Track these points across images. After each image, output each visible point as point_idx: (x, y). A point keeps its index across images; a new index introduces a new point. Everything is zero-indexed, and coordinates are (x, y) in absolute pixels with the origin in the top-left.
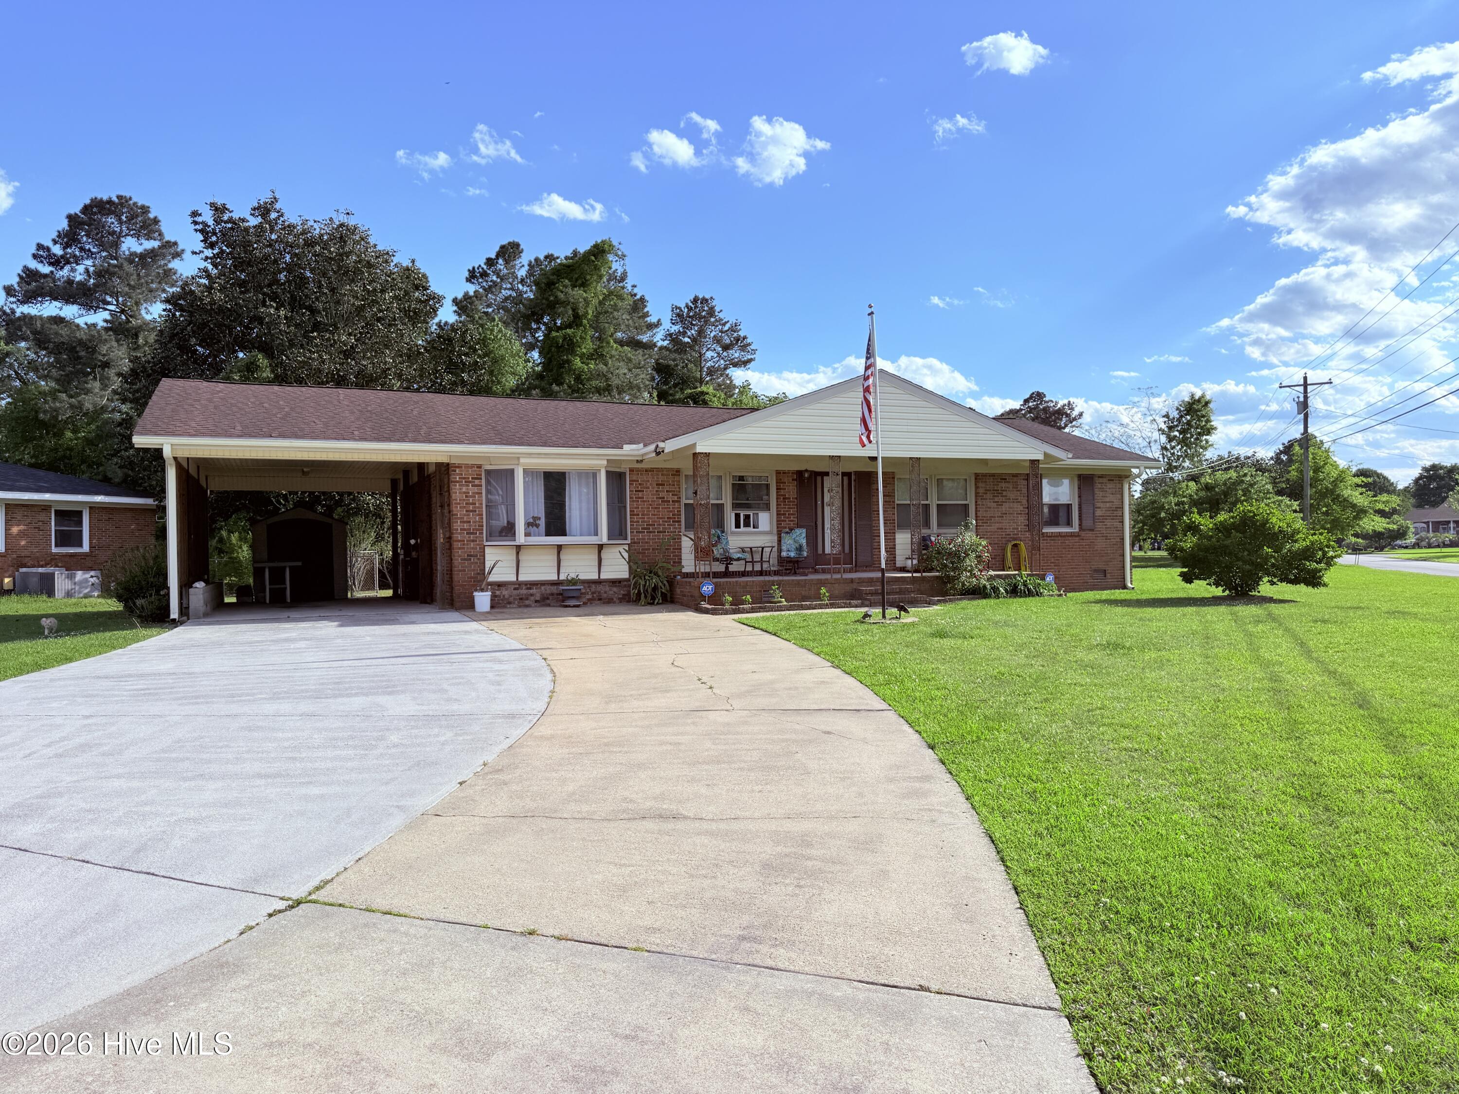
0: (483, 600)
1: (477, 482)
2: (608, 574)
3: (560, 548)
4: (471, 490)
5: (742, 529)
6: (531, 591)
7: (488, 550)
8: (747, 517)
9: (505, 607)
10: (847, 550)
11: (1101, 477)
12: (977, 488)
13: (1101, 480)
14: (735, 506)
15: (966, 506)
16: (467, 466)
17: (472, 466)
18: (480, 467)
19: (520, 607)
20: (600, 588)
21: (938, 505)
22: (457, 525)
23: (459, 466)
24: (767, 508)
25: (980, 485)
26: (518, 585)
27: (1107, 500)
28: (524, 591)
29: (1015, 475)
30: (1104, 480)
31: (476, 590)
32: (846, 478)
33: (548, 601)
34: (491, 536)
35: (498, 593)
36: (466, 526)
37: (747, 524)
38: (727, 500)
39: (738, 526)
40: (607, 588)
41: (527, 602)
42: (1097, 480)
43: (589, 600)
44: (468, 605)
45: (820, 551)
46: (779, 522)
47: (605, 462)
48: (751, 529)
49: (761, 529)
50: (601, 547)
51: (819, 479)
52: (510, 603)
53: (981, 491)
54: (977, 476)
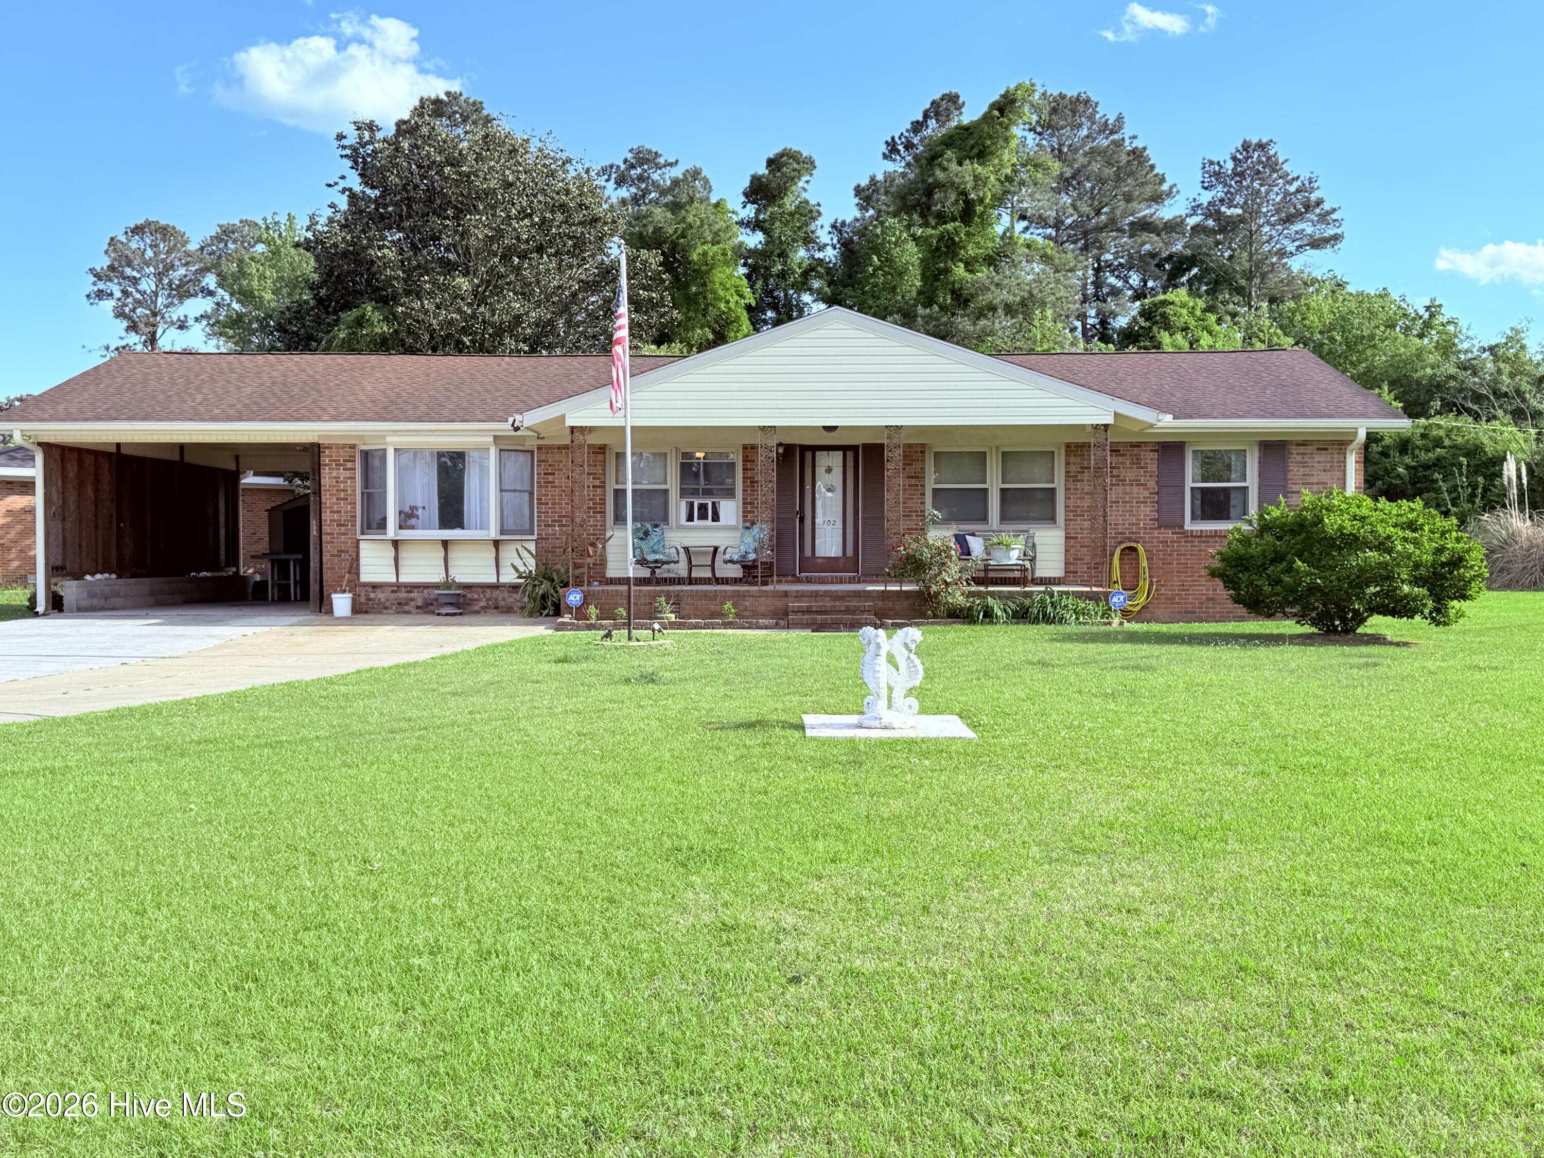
0: (341, 603)
1: (349, 465)
2: (509, 577)
3: (445, 544)
4: (343, 474)
5: (696, 522)
6: (412, 595)
7: (363, 545)
8: (703, 508)
9: (380, 613)
10: (850, 553)
11: (1304, 444)
12: (1067, 464)
13: (1301, 449)
14: (683, 493)
15: (1053, 490)
16: (338, 446)
17: (344, 446)
18: (353, 447)
19: (398, 613)
20: (496, 593)
21: (1002, 490)
22: (326, 516)
23: (329, 447)
24: (730, 493)
25: (1072, 459)
26: (397, 587)
27: (1315, 480)
28: (403, 595)
29: (1137, 445)
30: (1309, 449)
31: (336, 592)
32: (850, 455)
33: (432, 608)
34: (369, 528)
35: (372, 596)
36: (336, 516)
37: (703, 516)
38: (673, 484)
39: (690, 518)
40: (506, 595)
41: (406, 608)
42: (1294, 450)
43: (483, 608)
44: (323, 606)
45: (808, 553)
46: (745, 513)
47: (492, 439)
48: (709, 522)
49: (723, 521)
50: (496, 543)
51: (809, 455)
52: (386, 608)
53: (1074, 469)
54: (1068, 446)
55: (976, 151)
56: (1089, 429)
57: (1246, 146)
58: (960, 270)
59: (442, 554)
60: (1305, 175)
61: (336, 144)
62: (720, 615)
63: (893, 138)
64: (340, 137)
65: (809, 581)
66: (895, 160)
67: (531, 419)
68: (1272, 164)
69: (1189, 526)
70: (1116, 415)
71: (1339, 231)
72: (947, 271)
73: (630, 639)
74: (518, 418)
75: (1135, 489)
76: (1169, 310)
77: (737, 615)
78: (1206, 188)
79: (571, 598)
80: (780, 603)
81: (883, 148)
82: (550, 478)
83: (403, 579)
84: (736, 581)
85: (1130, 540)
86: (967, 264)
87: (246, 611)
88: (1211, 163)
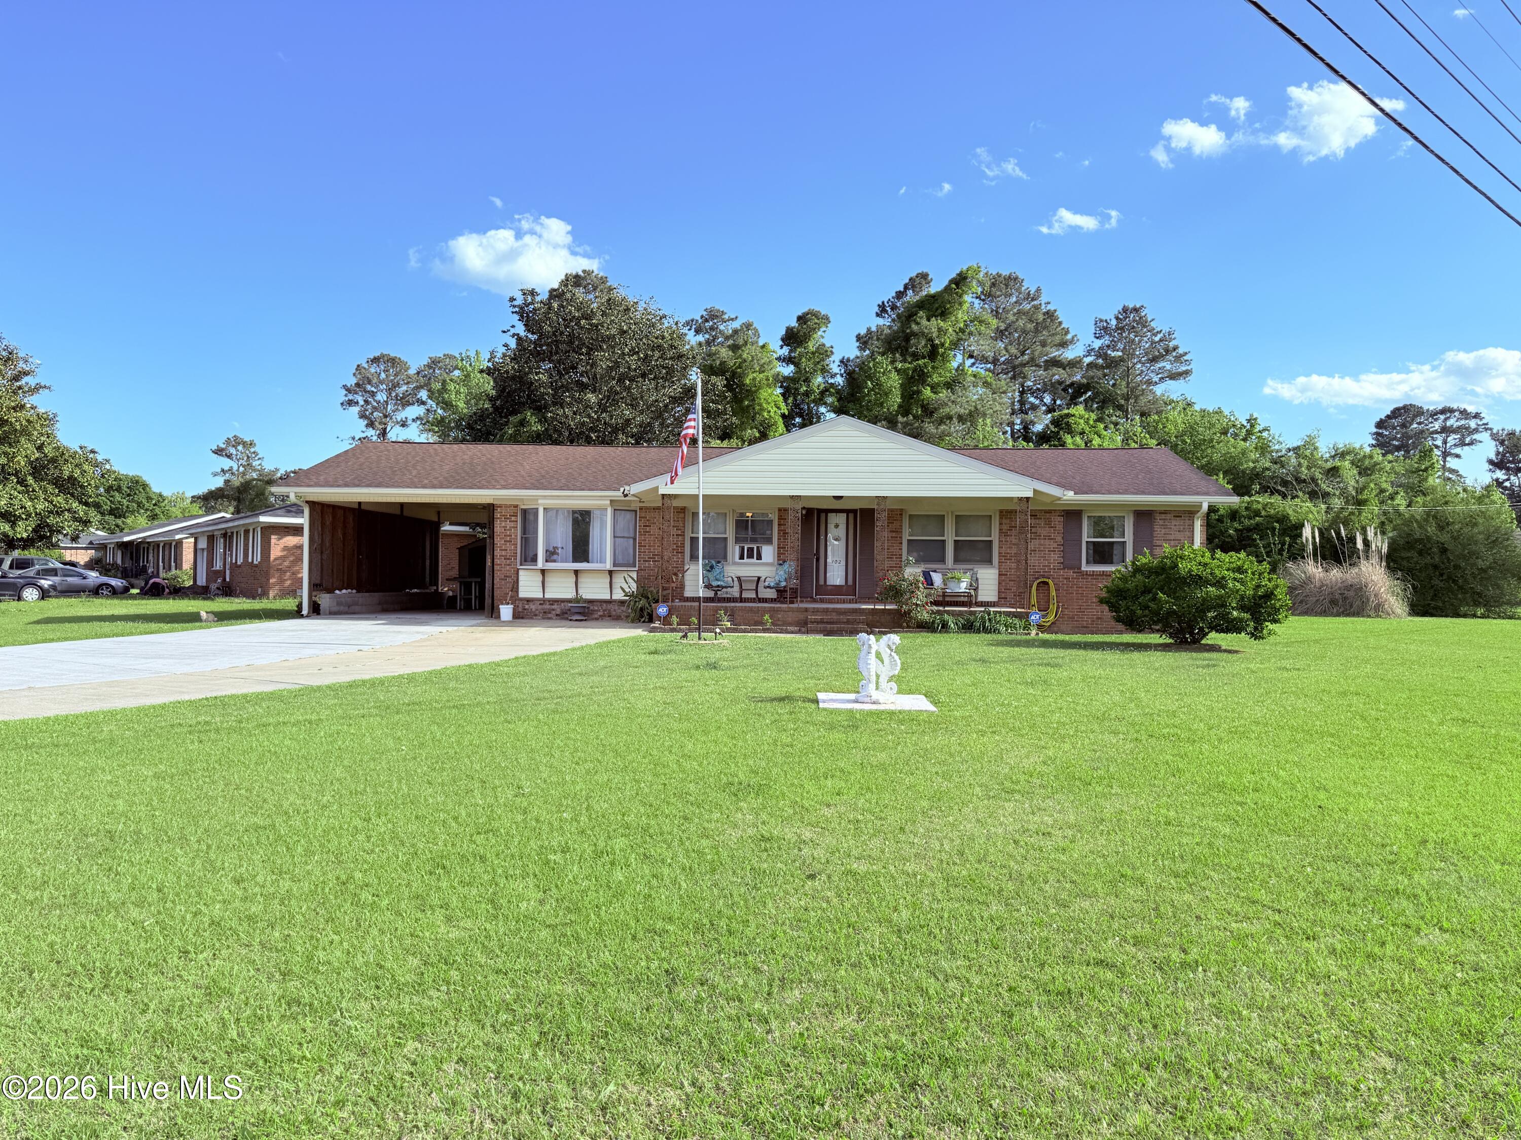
0: (506, 611)
1: (513, 518)
2: (618, 595)
3: (576, 572)
4: (509, 524)
5: (746, 560)
6: (553, 607)
7: (521, 573)
8: (751, 550)
9: (532, 618)
10: (850, 582)
11: (1165, 512)
12: (1001, 524)
13: (1163, 516)
14: (737, 540)
15: (991, 542)
16: (506, 506)
17: (510, 506)
18: (516, 506)
19: (544, 619)
20: (610, 606)
21: (955, 541)
22: (497, 552)
23: (500, 506)
24: (769, 541)
25: (1004, 521)
26: (543, 601)
27: (1172, 537)
28: (547, 606)
29: (1050, 512)
30: (1168, 516)
31: (502, 604)
32: (851, 516)
33: (566, 616)
34: (525, 561)
35: (527, 607)
36: (504, 553)
37: (750, 556)
38: (730, 534)
39: (742, 557)
40: (616, 608)
41: (550, 616)
42: (1158, 517)
43: (601, 616)
44: (493, 613)
45: (822, 582)
46: (779, 554)
47: (609, 502)
48: (754, 560)
49: (764, 560)
50: (611, 573)
51: (823, 516)
52: (536, 615)
53: (1005, 527)
54: (1001, 512)
55: (939, 311)
56: (1016, 501)
57: (1125, 310)
58: (927, 392)
59: (574, 580)
60: (1166, 329)
61: (509, 304)
62: (761, 623)
63: (883, 303)
64: (512, 299)
65: (822, 601)
66: (884, 317)
67: (636, 489)
68: (1143, 322)
69: (1085, 568)
70: (1035, 490)
71: (1189, 368)
72: (919, 392)
73: (700, 639)
74: (627, 488)
75: (1047, 542)
76: (1071, 420)
77: (773, 624)
78: (1097, 338)
79: (660, 610)
80: (802, 616)
81: (876, 309)
82: (648, 529)
83: (547, 596)
84: (772, 600)
85: (1044, 577)
86: (932, 388)
87: (442, 616)
88: (1101, 321)
